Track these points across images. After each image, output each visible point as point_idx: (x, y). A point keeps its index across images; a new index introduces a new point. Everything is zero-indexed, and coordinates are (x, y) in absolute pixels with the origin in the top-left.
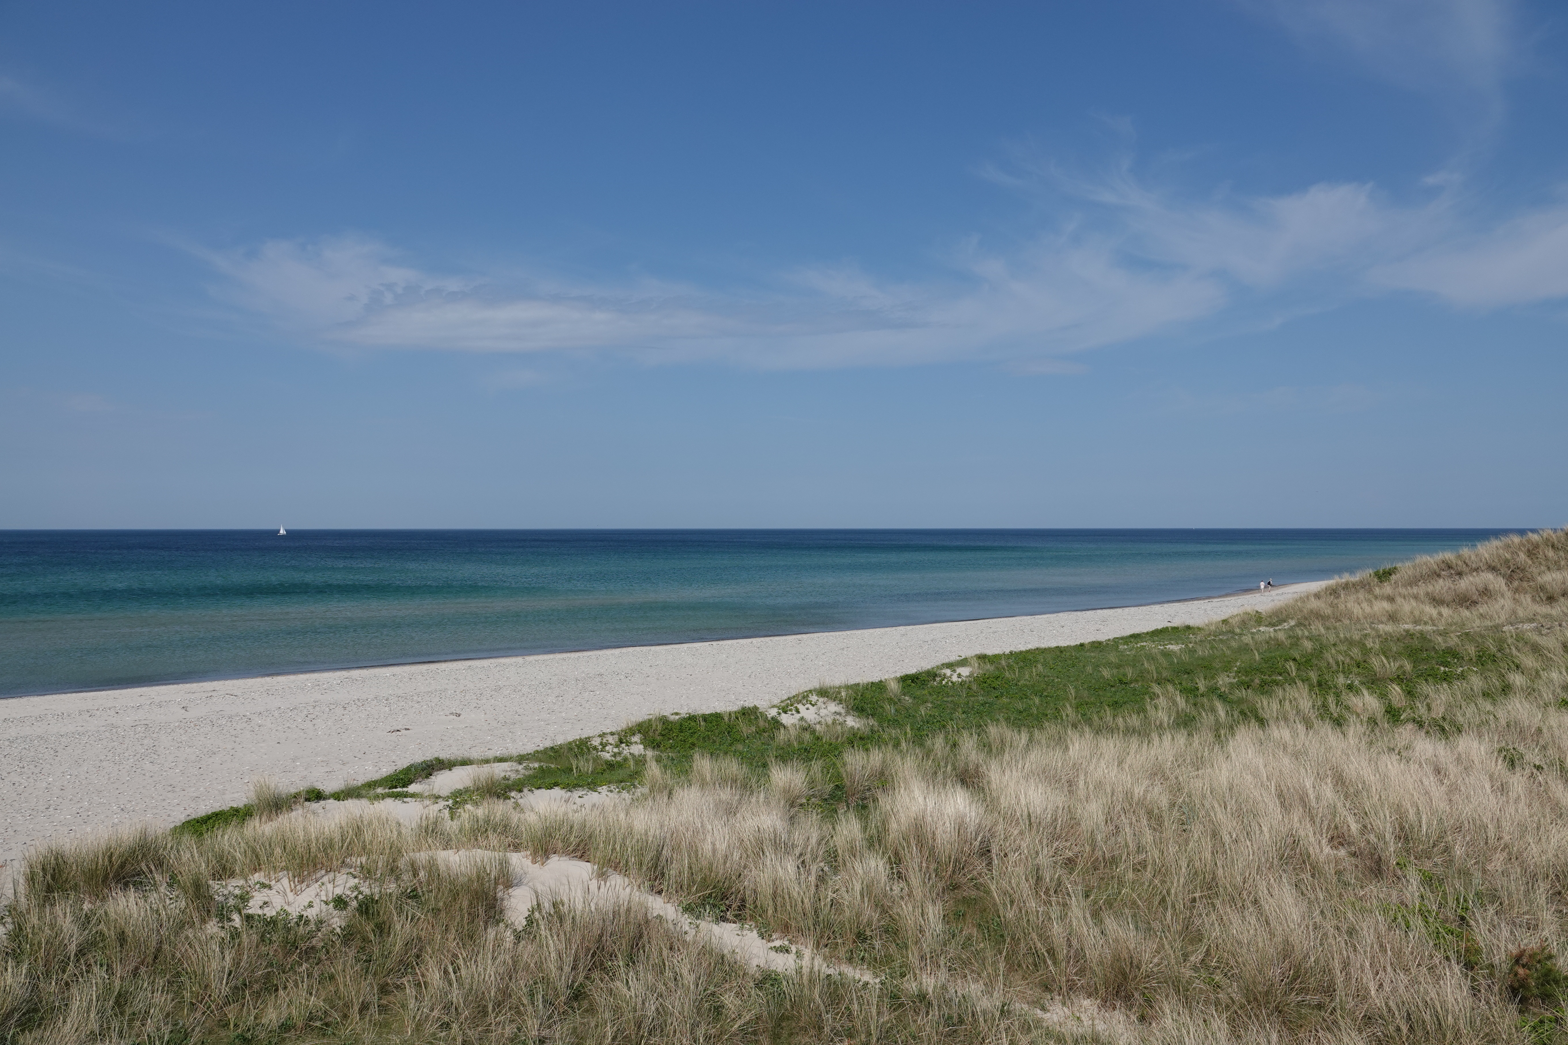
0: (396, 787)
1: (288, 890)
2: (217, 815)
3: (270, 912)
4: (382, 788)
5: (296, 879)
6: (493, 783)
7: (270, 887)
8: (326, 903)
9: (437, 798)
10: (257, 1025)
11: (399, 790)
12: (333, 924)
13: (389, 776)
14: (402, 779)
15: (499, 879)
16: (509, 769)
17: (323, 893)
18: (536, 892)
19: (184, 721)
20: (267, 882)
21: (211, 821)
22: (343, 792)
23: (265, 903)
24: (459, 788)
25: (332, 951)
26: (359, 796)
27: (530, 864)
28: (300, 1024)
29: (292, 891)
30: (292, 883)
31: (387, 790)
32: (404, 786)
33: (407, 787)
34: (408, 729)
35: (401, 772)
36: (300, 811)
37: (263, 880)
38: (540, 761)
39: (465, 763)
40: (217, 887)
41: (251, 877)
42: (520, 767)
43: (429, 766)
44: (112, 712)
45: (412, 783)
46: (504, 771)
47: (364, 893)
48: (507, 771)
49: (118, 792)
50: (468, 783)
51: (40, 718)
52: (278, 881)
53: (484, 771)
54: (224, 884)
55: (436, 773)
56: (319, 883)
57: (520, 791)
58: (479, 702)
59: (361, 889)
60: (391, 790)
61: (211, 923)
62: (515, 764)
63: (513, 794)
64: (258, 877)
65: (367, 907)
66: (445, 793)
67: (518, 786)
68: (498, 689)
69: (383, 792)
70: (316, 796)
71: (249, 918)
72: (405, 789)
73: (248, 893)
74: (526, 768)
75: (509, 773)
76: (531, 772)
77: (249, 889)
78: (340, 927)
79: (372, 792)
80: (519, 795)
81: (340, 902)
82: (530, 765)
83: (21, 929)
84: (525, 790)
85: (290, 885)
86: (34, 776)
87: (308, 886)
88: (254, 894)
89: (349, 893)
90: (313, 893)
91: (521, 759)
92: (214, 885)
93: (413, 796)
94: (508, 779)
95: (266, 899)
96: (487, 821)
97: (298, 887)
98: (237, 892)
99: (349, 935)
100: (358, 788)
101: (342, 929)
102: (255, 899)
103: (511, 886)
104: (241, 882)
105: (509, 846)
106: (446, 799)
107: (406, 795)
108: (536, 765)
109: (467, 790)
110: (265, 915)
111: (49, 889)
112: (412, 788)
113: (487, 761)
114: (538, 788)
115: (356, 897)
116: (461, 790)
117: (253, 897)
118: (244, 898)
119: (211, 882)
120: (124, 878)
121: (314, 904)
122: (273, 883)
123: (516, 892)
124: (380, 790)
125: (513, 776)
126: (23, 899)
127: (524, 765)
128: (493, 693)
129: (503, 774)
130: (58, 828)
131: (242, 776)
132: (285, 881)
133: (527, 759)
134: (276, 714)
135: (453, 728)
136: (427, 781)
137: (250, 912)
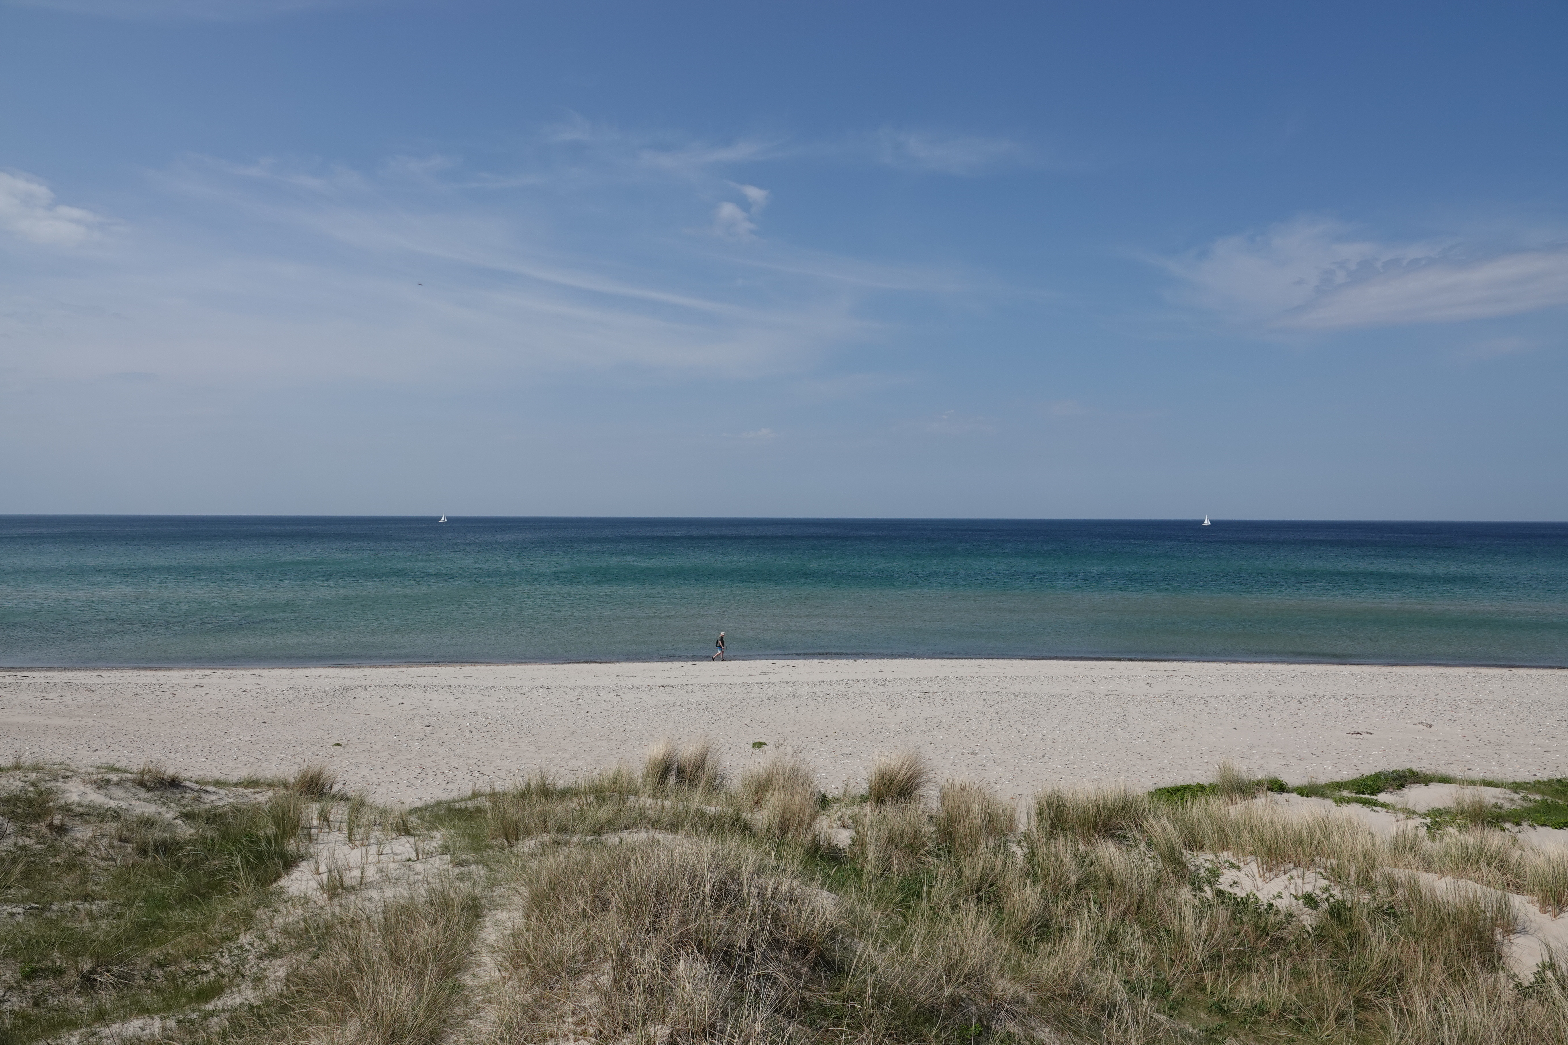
0: (1363, 793)
1: (1257, 876)
2: (1185, 788)
3: (1241, 893)
4: (1348, 791)
5: (1265, 867)
6: (1481, 808)
7: (1239, 869)
8: (1296, 898)
9: (1410, 813)
10: (1232, 999)
11: (1367, 796)
12: (1303, 920)
13: (1355, 780)
14: (1370, 786)
15: (1497, 920)
16: (1501, 796)
17: (1292, 886)
18: (1549, 950)
19: (1148, 696)
20: (1236, 863)
21: (1180, 793)
22: (1306, 788)
23: (1235, 883)
24: (1438, 807)
25: (1303, 948)
26: (1323, 796)
27: (1537, 912)
28: (1274, 1012)
29: (1261, 877)
30: (1260, 869)
31: (1353, 795)
32: (1372, 794)
33: (1376, 795)
34: (1371, 734)
35: (1368, 778)
36: (1263, 800)
37: (1232, 860)
38: (1543, 793)
39: (1445, 780)
40: (1189, 856)
41: (1221, 854)
42: (1516, 797)
43: (1401, 777)
44: (1090, 681)
45: (1381, 792)
46: (1494, 797)
47: (1336, 897)
48: (1498, 798)
49: (1097, 751)
50: (1451, 804)
51: (1036, 679)
52: (1247, 864)
53: (1469, 794)
54: (1195, 855)
55: (1409, 786)
56: (1288, 876)
57: (1518, 824)
58: (1454, 715)
59: (1332, 892)
60: (1358, 796)
61: (1185, 890)
62: (1508, 791)
63: (1507, 825)
64: (1226, 855)
65: (1338, 912)
66: (1422, 808)
67: (1517, 818)
68: (1479, 703)
69: (1350, 795)
70: (1279, 787)
71: (1220, 893)
72: (1373, 797)
73: (1218, 869)
74: (1524, 799)
75: (1502, 801)
76: (1532, 805)
77: (1219, 866)
78: (1311, 926)
79: (1337, 794)
80: (1517, 829)
81: (1310, 900)
82: (1530, 796)
83: (1034, 855)
84: (1525, 825)
85: (1259, 872)
86: (1033, 727)
87: (1276, 876)
88: (1224, 871)
89: (1318, 892)
90: (1282, 884)
91: (1516, 787)
92: (1187, 855)
93: (1384, 805)
94: (1501, 808)
95: (1236, 879)
96: (1481, 851)
97: (1267, 875)
98: (1208, 865)
99: (1321, 936)
100: (1322, 787)
101: (1313, 928)
102: (1225, 876)
103: (1513, 932)
104: (1211, 857)
105: (1508, 885)
106: (1424, 816)
107: (1376, 804)
108: (1538, 798)
109: (1448, 811)
110: (1235, 894)
111: (1053, 826)
112: (1382, 797)
113: (1473, 783)
114: (1542, 825)
115: (1327, 900)
116: (1440, 809)
117: (1223, 874)
118: (1215, 874)
119: (1184, 851)
120: (1110, 830)
121: (1283, 896)
122: (1242, 865)
123: (1519, 941)
124: (1345, 793)
125: (1507, 805)
126: (1034, 830)
127: (1522, 794)
128: (1472, 706)
129: (1494, 801)
130: (1051, 774)
131: (1201, 755)
132: (1254, 866)
133: (1526, 789)
134: (1232, 699)
135: (1423, 739)
136: (1398, 792)
137: (1221, 887)
